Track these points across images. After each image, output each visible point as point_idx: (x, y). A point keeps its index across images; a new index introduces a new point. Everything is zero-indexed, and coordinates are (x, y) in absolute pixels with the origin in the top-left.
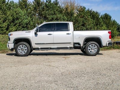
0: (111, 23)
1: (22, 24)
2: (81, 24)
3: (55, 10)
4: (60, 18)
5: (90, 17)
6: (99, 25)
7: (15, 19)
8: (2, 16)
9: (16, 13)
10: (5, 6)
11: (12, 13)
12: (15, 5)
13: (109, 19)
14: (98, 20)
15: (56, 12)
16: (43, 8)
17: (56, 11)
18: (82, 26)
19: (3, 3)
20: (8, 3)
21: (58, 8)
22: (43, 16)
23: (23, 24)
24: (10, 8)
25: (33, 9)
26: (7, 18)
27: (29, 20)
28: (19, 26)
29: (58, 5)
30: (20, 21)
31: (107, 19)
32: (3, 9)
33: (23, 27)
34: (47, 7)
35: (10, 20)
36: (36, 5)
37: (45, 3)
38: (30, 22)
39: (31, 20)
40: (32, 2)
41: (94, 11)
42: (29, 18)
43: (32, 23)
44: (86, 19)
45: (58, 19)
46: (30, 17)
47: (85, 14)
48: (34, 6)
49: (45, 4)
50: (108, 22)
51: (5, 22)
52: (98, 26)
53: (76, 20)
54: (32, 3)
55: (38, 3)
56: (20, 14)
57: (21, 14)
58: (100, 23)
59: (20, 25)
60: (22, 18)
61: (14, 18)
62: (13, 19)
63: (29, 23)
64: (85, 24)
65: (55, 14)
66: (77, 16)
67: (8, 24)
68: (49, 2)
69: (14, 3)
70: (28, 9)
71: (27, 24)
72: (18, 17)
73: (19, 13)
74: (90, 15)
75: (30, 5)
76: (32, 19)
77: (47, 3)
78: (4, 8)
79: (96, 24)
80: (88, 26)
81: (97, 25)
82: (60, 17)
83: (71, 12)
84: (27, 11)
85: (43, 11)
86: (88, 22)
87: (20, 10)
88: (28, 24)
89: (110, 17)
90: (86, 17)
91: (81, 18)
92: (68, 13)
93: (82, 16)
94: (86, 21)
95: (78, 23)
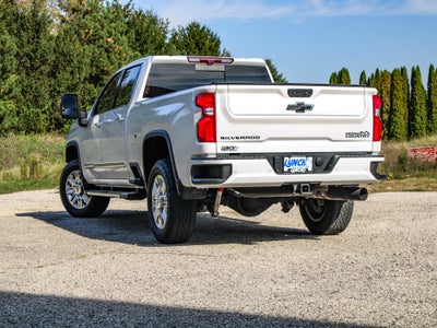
2: (84, 74)
5: (124, 38)
13: (210, 48)
18: (91, 82)
41: (139, 13)
44: (107, 51)
47: (103, 27)
53: (63, 54)
64: (106, 73)
74: (127, 32)
83: (34, 15)
89: (212, 40)
90: (110, 40)
91: (86, 46)
92: (22, 18)
93: (88, 33)
94: (109, 57)
95: (69, 69)
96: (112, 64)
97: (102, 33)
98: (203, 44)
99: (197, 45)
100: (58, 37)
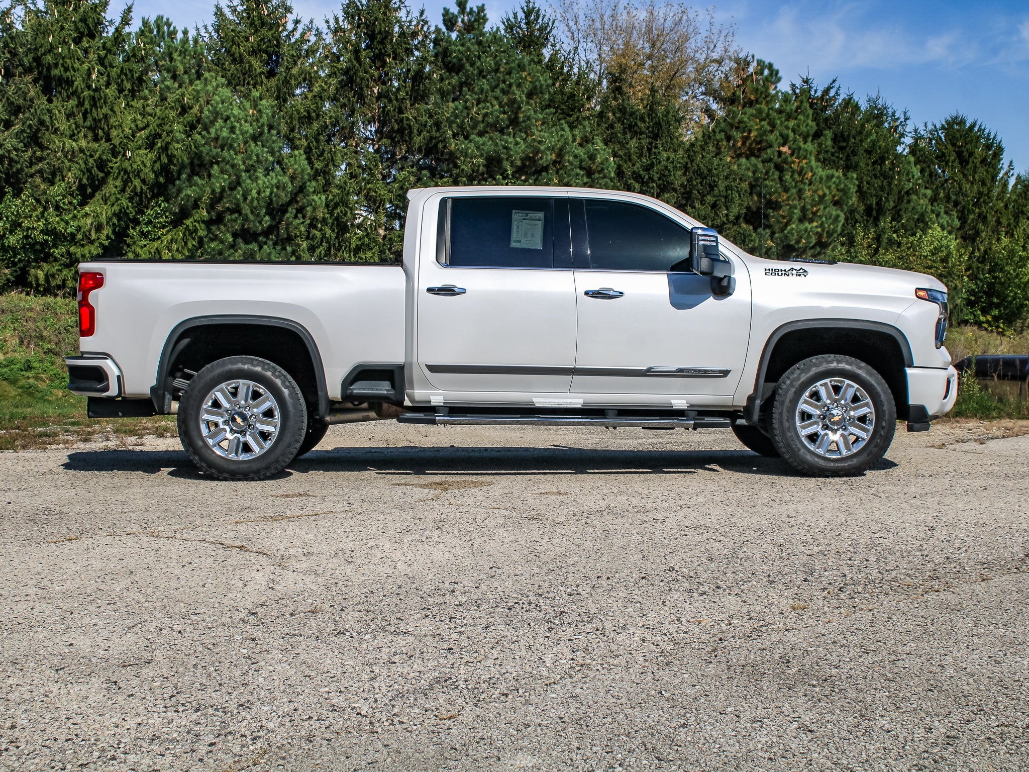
0: (1000, 197)
1: (237, 210)
2: (735, 210)
3: (519, 95)
4: (558, 162)
5: (810, 146)
6: (896, 217)
7: (182, 167)
8: (69, 144)
9: (188, 117)
10: (101, 61)
11: (154, 123)
12: (183, 53)
13: (983, 161)
14: (885, 176)
15: (528, 110)
16: (419, 77)
17: (530, 95)
18: (747, 222)
19: (77, 41)
20: (119, 38)
21: (544, 79)
22: (418, 140)
23: (246, 210)
24: (140, 80)
25: (334, 81)
26: (115, 164)
27: (293, 178)
28: (209, 223)
29: (547, 53)
30: (220, 181)
31: (963, 161)
32: (78, 83)
33: (246, 235)
34: (453, 68)
35: (138, 174)
36: (357, 51)
37: (438, 30)
38: (302, 189)
39: (317, 173)
40: (323, 28)
41: (848, 102)
42: (299, 162)
43: (320, 199)
44: (779, 168)
45: (546, 169)
46: (308, 151)
47: (773, 126)
48: (343, 63)
49: (436, 42)
50: (971, 190)
51: (98, 196)
52: (885, 222)
53: (699, 173)
54: (329, 38)
55: (371, 36)
56: (220, 129)
57: (232, 130)
58: (904, 196)
59: (219, 220)
60: (238, 160)
61: (171, 158)
62: (165, 169)
63: (293, 200)
64: (775, 205)
65: (514, 122)
66: (707, 136)
67: (121, 215)
68: (469, 27)
69: (172, 34)
70: (286, 82)
71: (276, 211)
72: (205, 150)
73: (216, 114)
74: (817, 135)
75: (311, 52)
76: (318, 165)
77: (454, 36)
78: (89, 74)
79: (868, 211)
80: (801, 220)
81: (873, 214)
82: (560, 154)
83: (652, 110)
84: (281, 98)
85: (418, 96)
86: (800, 192)
87: (226, 92)
88: (283, 210)
89: (988, 147)
90: (785, 149)
91: (743, 160)
92: (632, 114)
93: (748, 138)
94: (780, 179)
95: (709, 199)
96: (786, 190)
97: (772, 137)
98: (971, 154)
99: (959, 155)
100: (692, 145)
